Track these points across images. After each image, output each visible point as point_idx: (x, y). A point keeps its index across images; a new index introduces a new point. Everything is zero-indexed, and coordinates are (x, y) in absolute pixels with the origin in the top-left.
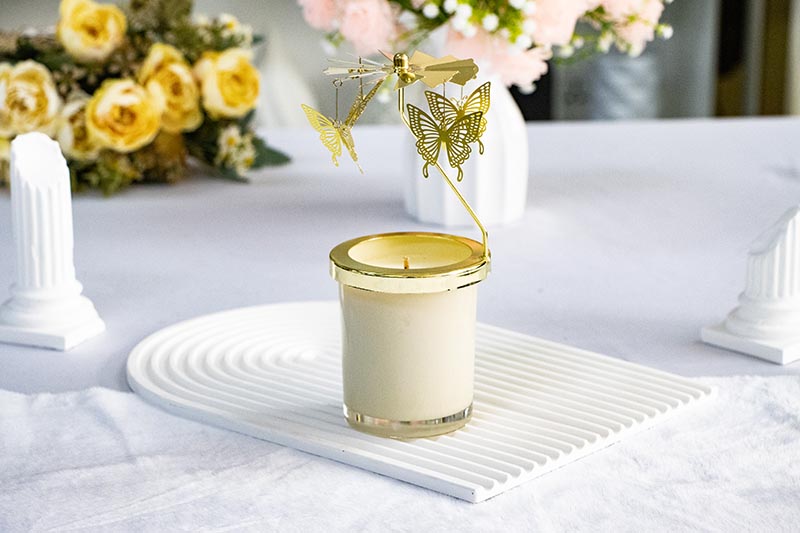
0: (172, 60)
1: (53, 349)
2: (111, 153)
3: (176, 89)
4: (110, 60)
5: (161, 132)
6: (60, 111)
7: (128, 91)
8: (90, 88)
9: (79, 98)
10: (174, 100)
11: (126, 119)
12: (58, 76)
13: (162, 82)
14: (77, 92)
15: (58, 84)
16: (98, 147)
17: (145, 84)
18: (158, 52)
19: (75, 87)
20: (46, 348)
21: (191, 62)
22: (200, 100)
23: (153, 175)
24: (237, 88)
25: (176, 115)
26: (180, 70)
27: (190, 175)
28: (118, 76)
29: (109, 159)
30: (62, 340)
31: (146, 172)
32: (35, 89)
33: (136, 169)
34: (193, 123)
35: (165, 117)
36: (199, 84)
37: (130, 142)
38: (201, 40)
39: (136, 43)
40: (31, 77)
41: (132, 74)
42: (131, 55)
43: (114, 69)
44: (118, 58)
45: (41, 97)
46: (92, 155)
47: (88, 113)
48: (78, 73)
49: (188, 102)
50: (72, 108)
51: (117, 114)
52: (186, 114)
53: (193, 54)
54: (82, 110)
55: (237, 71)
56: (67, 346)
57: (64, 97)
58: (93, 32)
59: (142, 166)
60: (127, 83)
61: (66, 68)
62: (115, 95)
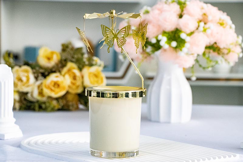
0: (74, 68)
2: (50, 98)
3: (75, 78)
4: (53, 67)
5: (68, 93)
6: (35, 83)
7: (57, 77)
8: (45, 76)
9: (41, 79)
10: (74, 81)
11: (56, 86)
12: (34, 71)
13: (70, 75)
14: (40, 77)
15: (34, 73)
16: (46, 96)
17: (64, 76)
18: (70, 65)
19: (40, 75)
21: (80, 69)
22: (83, 83)
23: (66, 108)
24: (96, 79)
25: (74, 87)
26: (77, 72)
27: (77, 109)
28: (55, 72)
29: (50, 100)
31: (63, 107)
32: (26, 74)
33: (59, 105)
34: (80, 91)
35: (69, 87)
36: (83, 77)
38: (84, 62)
39: (62, 64)
40: (27, 71)
41: (60, 72)
42: (60, 65)
43: (54, 70)
45: (28, 77)
46: (44, 99)
47: (43, 85)
48: (42, 71)
49: (78, 83)
50: (38, 83)
51: (53, 84)
52: (78, 87)
53: (81, 66)
55: (96, 73)
57: (36, 78)
58: (49, 59)
59: (62, 104)
60: (57, 74)
61: (37, 68)
62: (53, 77)
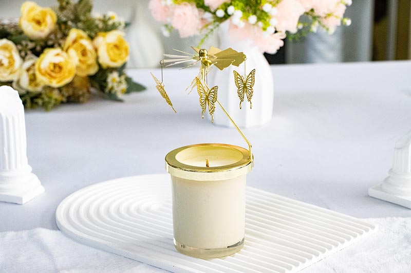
0: (81, 37)
1: (16, 204)
2: (49, 88)
3: (84, 53)
4: (48, 38)
5: (76, 76)
6: (21, 66)
7: (58, 55)
8: (38, 54)
9: (32, 58)
10: (83, 59)
11: (57, 69)
12: (20, 47)
13: (76, 49)
14: (30, 55)
15: (20, 51)
16: (42, 85)
17: (67, 51)
18: (74, 34)
19: (29, 52)
20: (12, 203)
21: (92, 38)
22: (97, 58)
23: (72, 99)
24: (117, 52)
25: (84, 67)
26: (86, 43)
27: (92, 98)
28: (52, 46)
29: (48, 91)
30: (21, 199)
31: (69, 97)
32: (7, 54)
33: (63, 95)
34: (93, 71)
35: (78, 68)
36: (96, 50)
37: (59, 82)
38: (97, 26)
39: (62, 28)
40: (5, 48)
41: (60, 45)
42: (59, 36)
43: (50, 43)
44: (52, 36)
45: (11, 58)
46: (39, 89)
47: (37, 66)
48: (31, 45)
49: (91, 60)
50: (28, 64)
51: (52, 67)
52: (89, 66)
53: (93, 34)
54: (33, 65)
55: (116, 43)
56: (24, 202)
57: (23, 58)
58: (39, 23)
59: (66, 94)
60: (57, 50)
61: (24, 43)
62: (50, 56)
